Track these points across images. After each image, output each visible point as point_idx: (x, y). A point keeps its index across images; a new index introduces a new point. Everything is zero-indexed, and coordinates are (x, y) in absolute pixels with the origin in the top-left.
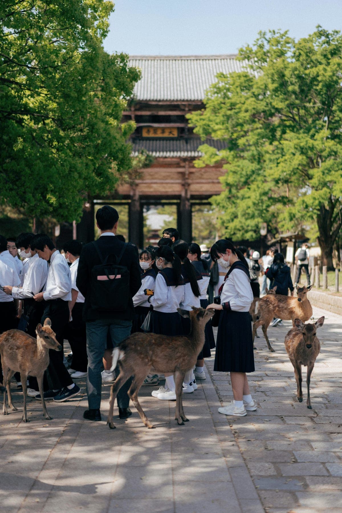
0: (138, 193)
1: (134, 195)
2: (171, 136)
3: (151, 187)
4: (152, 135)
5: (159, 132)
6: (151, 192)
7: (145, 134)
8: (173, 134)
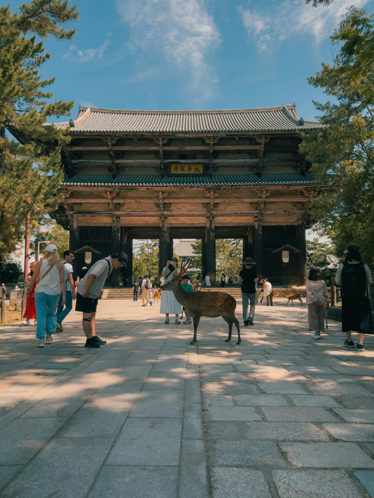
0: (166, 226)
1: (163, 226)
2: (197, 172)
3: (179, 220)
4: (179, 172)
5: (186, 168)
6: (179, 224)
7: (173, 171)
8: (199, 171)
